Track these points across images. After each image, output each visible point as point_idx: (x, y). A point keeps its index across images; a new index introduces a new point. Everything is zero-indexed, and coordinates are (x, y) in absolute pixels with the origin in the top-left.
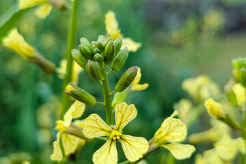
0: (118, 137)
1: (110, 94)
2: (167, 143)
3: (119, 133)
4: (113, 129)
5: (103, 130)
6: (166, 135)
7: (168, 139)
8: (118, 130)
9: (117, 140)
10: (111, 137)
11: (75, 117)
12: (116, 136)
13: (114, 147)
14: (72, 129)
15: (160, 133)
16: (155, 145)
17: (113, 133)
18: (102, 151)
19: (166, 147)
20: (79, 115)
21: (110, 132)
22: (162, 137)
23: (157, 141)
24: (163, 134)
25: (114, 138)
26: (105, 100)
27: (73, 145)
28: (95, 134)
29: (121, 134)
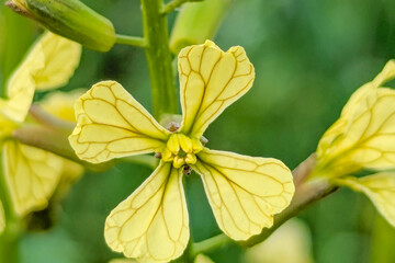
0: (191, 159)
1: (164, 8)
2: (363, 173)
3: (192, 145)
4: (173, 129)
5: (140, 134)
6: (359, 145)
7: (365, 158)
8: (189, 133)
9: (186, 167)
10: (167, 157)
11: (43, 86)
12: (182, 154)
13: (177, 190)
14: (34, 127)
15: (339, 137)
16: (319, 181)
17: (173, 146)
18: (137, 204)
19: (357, 185)
20: (61, 79)
21: (164, 141)
22: (346, 153)
23: (329, 166)
24: (347, 143)
25: (178, 162)
26: (146, 30)
27: (40, 179)
28: (112, 147)
29: (199, 147)
